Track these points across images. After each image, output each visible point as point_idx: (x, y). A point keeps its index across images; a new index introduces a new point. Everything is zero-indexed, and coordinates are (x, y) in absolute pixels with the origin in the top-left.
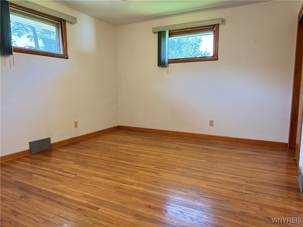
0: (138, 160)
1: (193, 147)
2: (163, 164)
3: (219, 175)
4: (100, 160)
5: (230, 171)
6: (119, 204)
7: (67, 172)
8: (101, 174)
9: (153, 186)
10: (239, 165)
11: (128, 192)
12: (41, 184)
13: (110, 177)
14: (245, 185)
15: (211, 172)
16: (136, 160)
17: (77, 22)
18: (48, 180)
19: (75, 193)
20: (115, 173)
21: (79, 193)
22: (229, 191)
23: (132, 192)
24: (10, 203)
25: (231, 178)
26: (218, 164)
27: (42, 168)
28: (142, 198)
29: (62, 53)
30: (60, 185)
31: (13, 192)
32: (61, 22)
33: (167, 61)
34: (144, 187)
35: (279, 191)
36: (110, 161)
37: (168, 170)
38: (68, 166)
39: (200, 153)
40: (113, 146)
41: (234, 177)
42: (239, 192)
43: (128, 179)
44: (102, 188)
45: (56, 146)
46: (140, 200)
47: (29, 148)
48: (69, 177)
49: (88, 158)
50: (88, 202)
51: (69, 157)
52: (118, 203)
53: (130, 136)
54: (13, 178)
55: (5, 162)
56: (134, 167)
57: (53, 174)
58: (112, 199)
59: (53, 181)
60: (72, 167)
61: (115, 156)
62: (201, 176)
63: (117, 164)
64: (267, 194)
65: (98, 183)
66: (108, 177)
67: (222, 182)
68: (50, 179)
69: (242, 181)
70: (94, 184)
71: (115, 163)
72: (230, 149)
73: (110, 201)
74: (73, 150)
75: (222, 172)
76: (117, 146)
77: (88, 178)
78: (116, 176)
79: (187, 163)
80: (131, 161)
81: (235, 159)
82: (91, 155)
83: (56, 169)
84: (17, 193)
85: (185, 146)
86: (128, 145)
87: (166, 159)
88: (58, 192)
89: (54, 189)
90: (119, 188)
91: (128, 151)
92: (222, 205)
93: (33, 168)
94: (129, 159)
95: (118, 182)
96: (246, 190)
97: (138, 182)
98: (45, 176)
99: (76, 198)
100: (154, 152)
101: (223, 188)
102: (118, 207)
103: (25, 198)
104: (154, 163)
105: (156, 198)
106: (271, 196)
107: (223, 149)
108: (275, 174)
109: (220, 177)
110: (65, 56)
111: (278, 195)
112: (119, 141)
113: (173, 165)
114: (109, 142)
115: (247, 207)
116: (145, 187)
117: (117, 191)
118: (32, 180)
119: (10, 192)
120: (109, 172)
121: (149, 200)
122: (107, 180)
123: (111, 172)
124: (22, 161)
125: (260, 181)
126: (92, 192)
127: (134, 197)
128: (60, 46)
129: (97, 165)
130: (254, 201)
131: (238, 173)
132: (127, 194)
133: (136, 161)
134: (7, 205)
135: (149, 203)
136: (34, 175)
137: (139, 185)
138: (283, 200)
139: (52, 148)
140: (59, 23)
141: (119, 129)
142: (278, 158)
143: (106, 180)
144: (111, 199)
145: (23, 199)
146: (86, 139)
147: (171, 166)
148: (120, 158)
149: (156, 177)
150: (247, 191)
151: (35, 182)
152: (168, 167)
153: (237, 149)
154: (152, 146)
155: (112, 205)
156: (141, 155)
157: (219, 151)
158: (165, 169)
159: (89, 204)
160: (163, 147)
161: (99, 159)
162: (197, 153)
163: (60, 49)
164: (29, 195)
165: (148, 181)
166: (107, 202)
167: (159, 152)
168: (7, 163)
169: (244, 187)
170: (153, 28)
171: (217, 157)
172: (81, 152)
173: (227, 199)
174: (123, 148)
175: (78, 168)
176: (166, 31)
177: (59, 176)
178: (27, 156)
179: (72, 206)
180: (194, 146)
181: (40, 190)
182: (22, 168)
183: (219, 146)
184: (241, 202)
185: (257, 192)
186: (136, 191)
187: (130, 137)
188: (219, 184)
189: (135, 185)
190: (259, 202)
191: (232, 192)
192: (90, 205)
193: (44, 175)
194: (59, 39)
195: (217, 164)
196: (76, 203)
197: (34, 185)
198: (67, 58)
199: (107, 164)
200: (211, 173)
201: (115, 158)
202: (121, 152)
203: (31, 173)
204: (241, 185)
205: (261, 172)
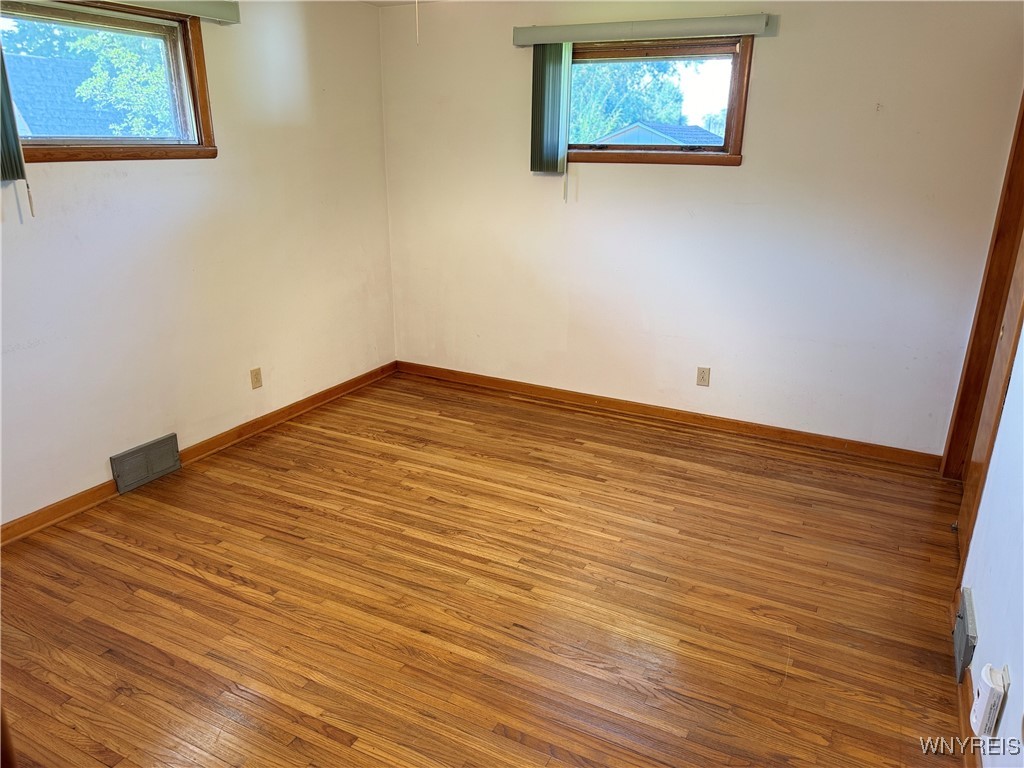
0: (467, 528)
1: (639, 464)
2: (544, 545)
3: (717, 596)
4: (343, 525)
5: (751, 576)
6: (415, 721)
7: (244, 582)
8: (352, 590)
9: (514, 643)
10: (781, 548)
11: (440, 668)
12: (170, 635)
13: (381, 606)
14: (793, 641)
15: (695, 583)
16: (460, 527)
17: (241, 20)
18: (189, 614)
19: (278, 675)
20: (394, 586)
21: (291, 672)
22: (743, 669)
23: (453, 670)
24: (87, 714)
25: (751, 609)
26: (716, 545)
27: (165, 561)
28: (480, 697)
29: (192, 137)
30: (228, 638)
31: (88, 669)
32: (180, 22)
33: (563, 152)
34: (489, 651)
35: (894, 669)
36: (376, 530)
37: (562, 572)
38: (246, 552)
39: (660, 494)
40: (384, 455)
41: (762, 607)
42: (771, 671)
43: (437, 614)
44: (359, 651)
45: (197, 458)
46: (477, 706)
47: (111, 478)
48: (253, 600)
49: (307, 514)
50: (321, 710)
51: (244, 509)
52: (413, 718)
53: (435, 410)
54: (76, 605)
55: (40, 531)
56: (454, 558)
57: (201, 589)
58: (393, 701)
59: (206, 621)
60: (258, 556)
61: (391, 507)
62: (660, 601)
63: (400, 543)
64: (856, 681)
65: (347, 629)
66: (377, 605)
67: (725, 626)
68: (194, 609)
69: (786, 625)
70: (333, 634)
71: (395, 541)
72: (757, 473)
73: (388, 709)
74: (255, 475)
75: (728, 583)
76: (394, 458)
77: (314, 606)
78: (400, 601)
79: (618, 539)
80: (443, 532)
81: (769, 524)
82: (313, 502)
83: (207, 568)
84: (103, 674)
85: (615, 458)
86: (431, 452)
87: (553, 522)
88: (227, 669)
89: (213, 656)
90: (412, 651)
91: (434, 485)
92: (720, 725)
93: (134, 560)
94: (438, 520)
95: (408, 626)
96: (797, 664)
97: (467, 627)
98: (177, 599)
99: (284, 695)
100: (516, 486)
101: (727, 655)
102: (413, 732)
103: (128, 693)
104: (514, 542)
105: (524, 698)
106: (866, 688)
107: (734, 475)
108: (889, 593)
109: (720, 607)
110: (205, 149)
111: (890, 684)
112: (400, 434)
113: (575, 549)
114: (368, 437)
115: (793, 734)
116: (491, 647)
117: (406, 665)
118: (139, 615)
119: (78, 668)
120: (376, 579)
121: (504, 707)
122: (372, 618)
123: (383, 582)
124: (94, 524)
125: (840, 625)
126: (330, 671)
127: (457, 691)
128: (184, 115)
129: (335, 548)
130: (815, 710)
131: (776, 587)
132: (437, 679)
133: (460, 532)
134: (79, 723)
135: (503, 719)
136: (141, 593)
137: (471, 641)
138: (899, 705)
139: (183, 465)
140: (176, 24)
141: (396, 374)
142: (903, 519)
143: (367, 618)
144: (388, 699)
145: (122, 698)
146: (291, 420)
147: (570, 557)
148: (408, 515)
149: (523, 605)
150: (799, 667)
151: (151, 623)
152: (561, 560)
153: (777, 475)
154: (508, 459)
155: (395, 724)
156: (475, 502)
157: (723, 486)
158: (552, 569)
159: (327, 720)
160: (543, 464)
161: (342, 520)
162: (651, 492)
163: (185, 122)
164: (140, 682)
165: (500, 624)
166: (377, 710)
167: (531, 490)
168: (49, 535)
169: (789, 651)
170: (515, 29)
171: (715, 511)
172: (282, 488)
173: (737, 702)
174: (415, 469)
175: (279, 564)
176: (561, 45)
177: (219, 597)
178: (106, 502)
179: (276, 728)
180: (642, 460)
181: (172, 661)
182: (100, 560)
183: (723, 460)
184: (775, 715)
185: (827, 673)
186: (462, 667)
187: (435, 414)
188: (716, 634)
189: (461, 642)
190: (829, 716)
191: (752, 671)
192: (330, 726)
193: (174, 592)
194: (180, 88)
195: (712, 544)
196: (287, 716)
197: (147, 637)
198: (214, 155)
199: (367, 545)
200: (694, 587)
201: (393, 516)
202: (410, 489)
203: (131, 585)
204: (779, 640)
205: (847, 584)
